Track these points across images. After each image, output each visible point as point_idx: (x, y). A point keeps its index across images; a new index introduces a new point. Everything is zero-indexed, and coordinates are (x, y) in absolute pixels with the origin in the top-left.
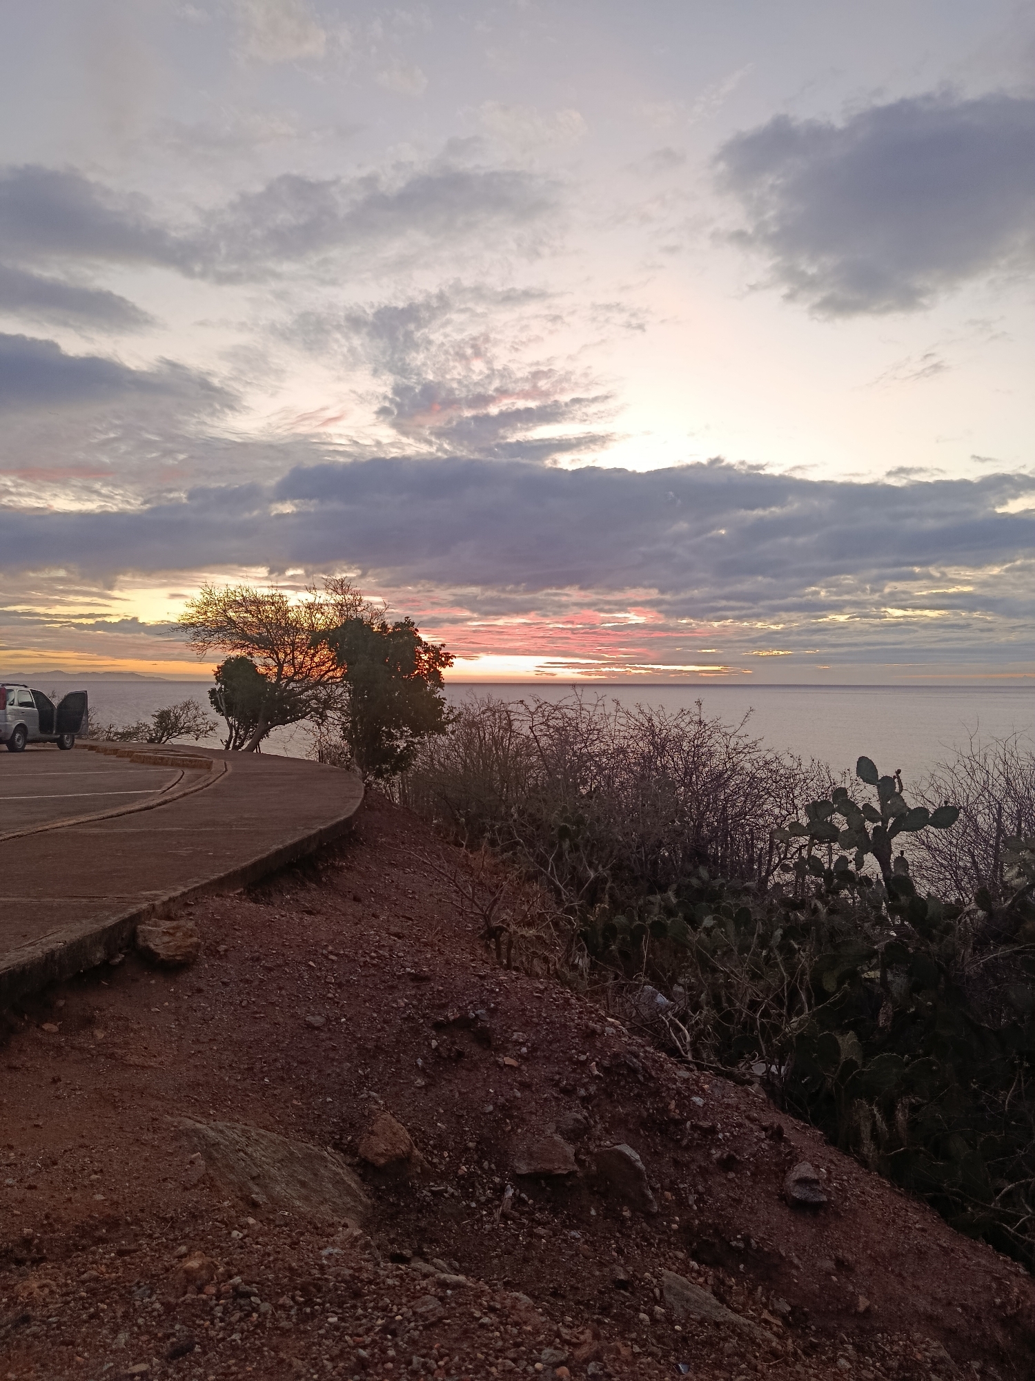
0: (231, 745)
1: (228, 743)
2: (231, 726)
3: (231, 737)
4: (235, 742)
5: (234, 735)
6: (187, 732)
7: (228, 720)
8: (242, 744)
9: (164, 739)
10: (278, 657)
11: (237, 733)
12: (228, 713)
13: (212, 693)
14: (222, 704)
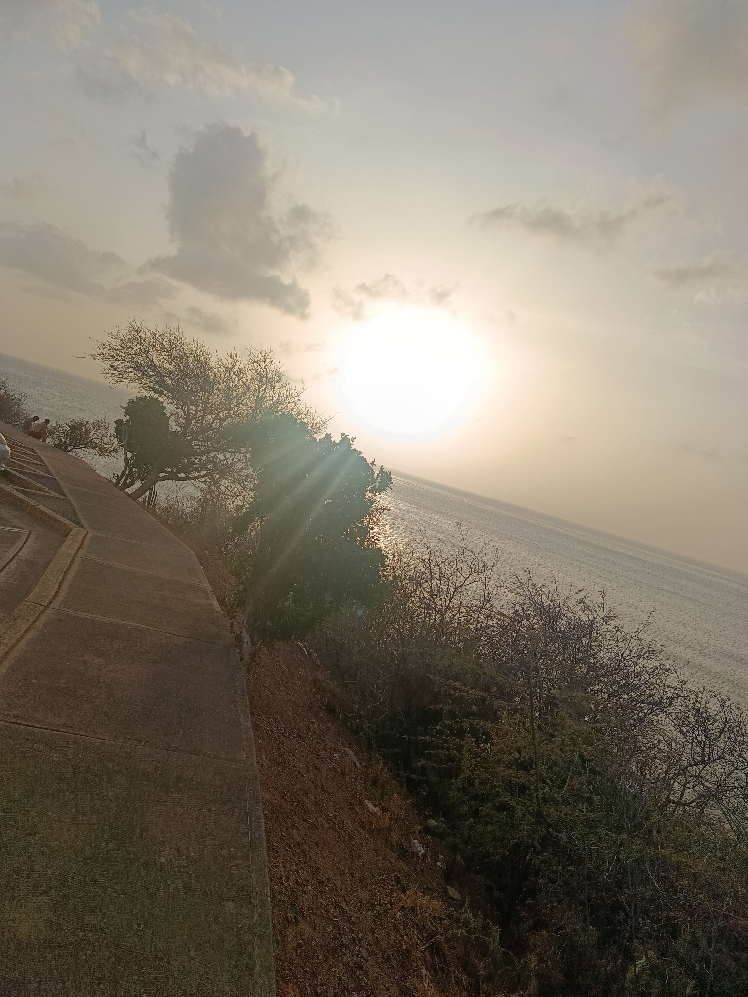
0: (123, 480)
1: (119, 478)
2: (127, 461)
3: (123, 473)
4: (126, 480)
5: (127, 473)
7: (125, 454)
8: (132, 483)
9: (71, 447)
10: (188, 410)
11: (131, 471)
12: (128, 447)
13: (119, 423)
14: (125, 437)
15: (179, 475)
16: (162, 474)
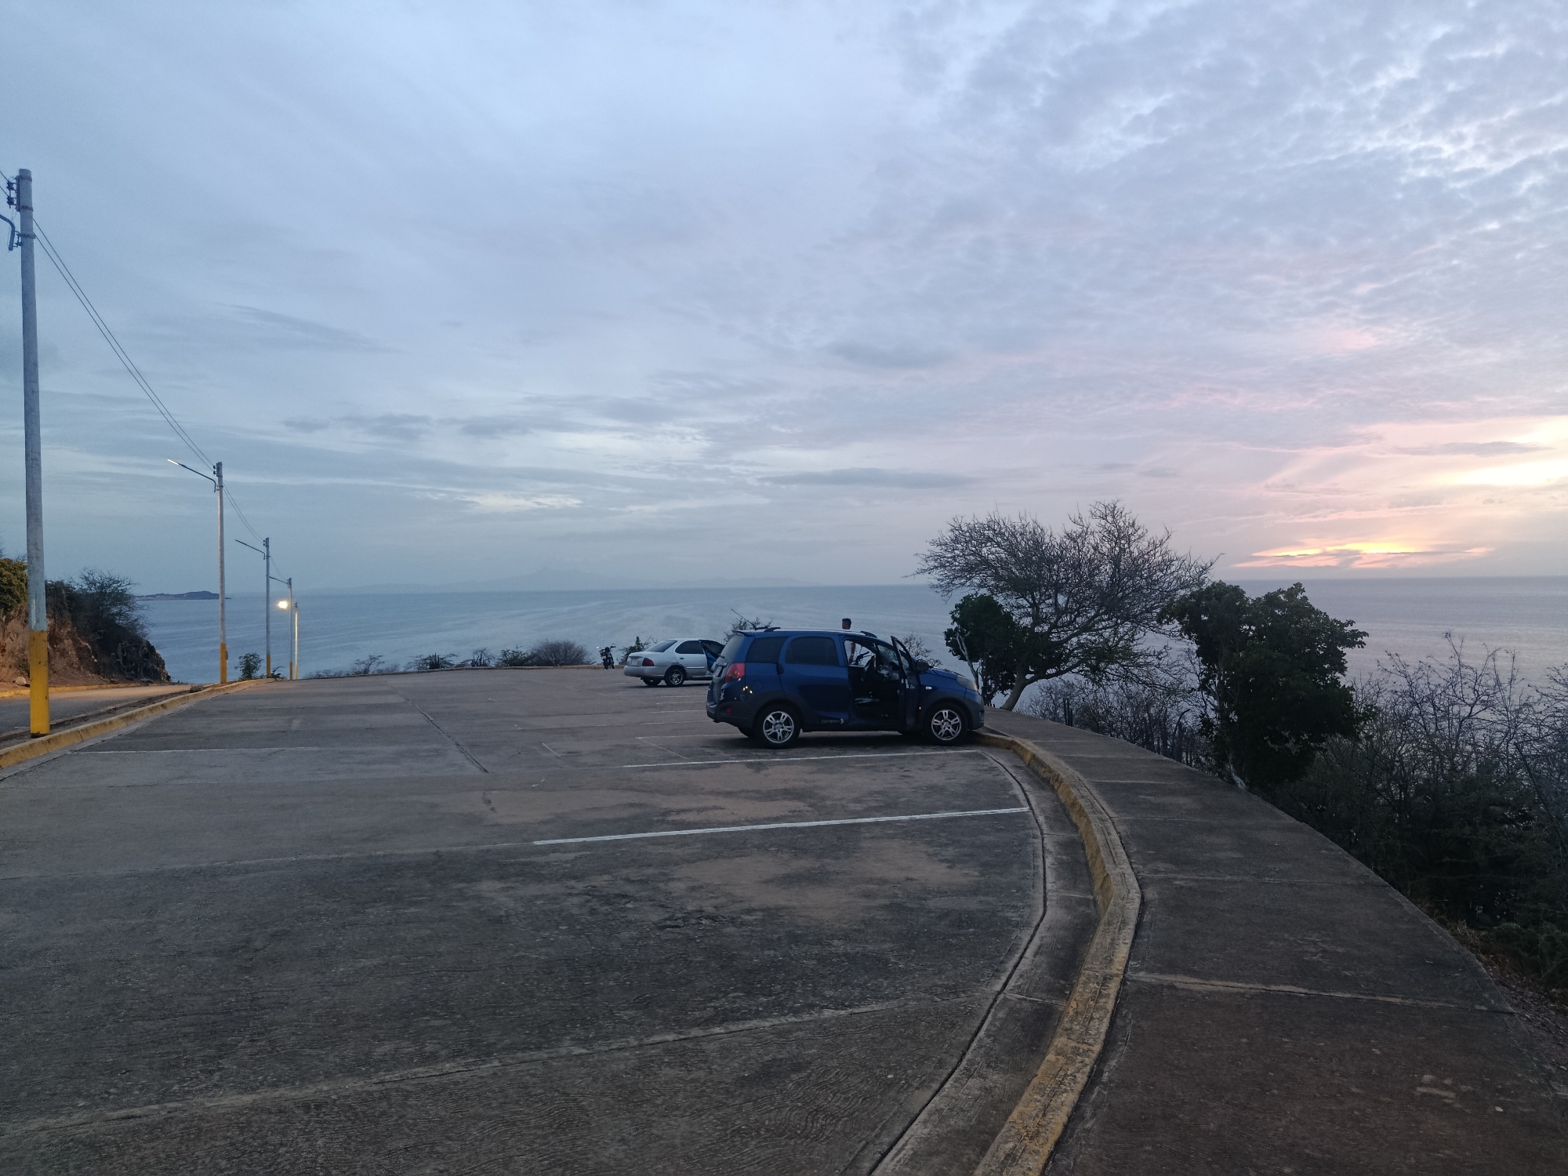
2: (976, 675)
7: (971, 666)
10: (1033, 598)
11: (985, 681)
12: (972, 658)
13: (949, 634)
14: (963, 648)
15: (1048, 671)
16: (1028, 677)
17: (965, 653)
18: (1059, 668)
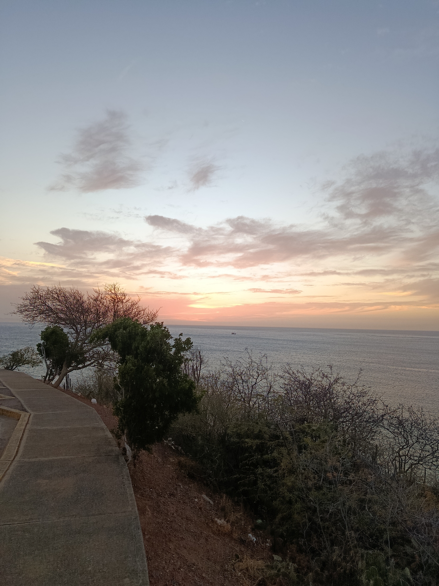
0: (47, 378)
2: (48, 367)
3: (47, 374)
4: (49, 377)
5: (49, 373)
6: (28, 363)
7: (46, 363)
8: (53, 378)
9: (14, 367)
10: (76, 328)
11: (51, 371)
12: (47, 358)
13: (39, 345)
14: (43, 352)
15: (78, 366)
16: (70, 368)
17: (44, 355)
18: (84, 364)
